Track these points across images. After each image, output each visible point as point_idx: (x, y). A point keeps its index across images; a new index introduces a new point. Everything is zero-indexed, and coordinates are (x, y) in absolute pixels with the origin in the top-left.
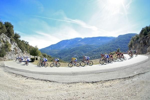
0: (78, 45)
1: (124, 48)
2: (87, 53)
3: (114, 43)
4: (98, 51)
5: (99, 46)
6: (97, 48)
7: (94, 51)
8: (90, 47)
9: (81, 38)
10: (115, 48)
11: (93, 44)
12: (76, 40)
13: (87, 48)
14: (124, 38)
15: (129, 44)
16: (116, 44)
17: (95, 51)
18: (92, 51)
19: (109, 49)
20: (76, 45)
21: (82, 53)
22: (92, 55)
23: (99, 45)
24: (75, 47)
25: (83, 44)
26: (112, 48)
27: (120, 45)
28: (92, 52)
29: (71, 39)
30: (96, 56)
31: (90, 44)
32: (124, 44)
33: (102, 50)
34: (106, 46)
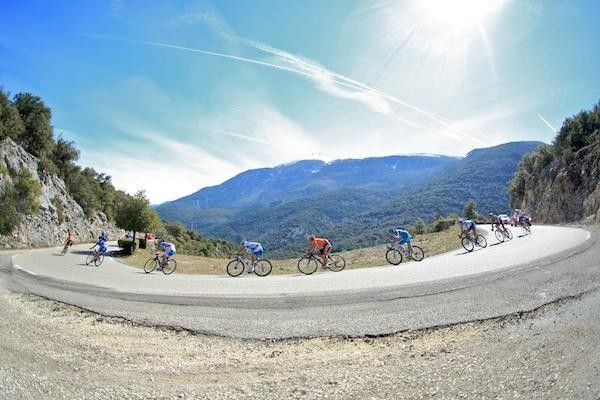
0: (308, 190)
1: (490, 200)
2: (346, 220)
3: (450, 182)
4: (388, 214)
5: (390, 192)
6: (386, 202)
7: (371, 214)
8: (356, 199)
9: (322, 162)
10: (456, 202)
11: (367, 186)
12: (302, 168)
13: (345, 200)
14: (493, 158)
15: (514, 183)
16: (461, 186)
17: (376, 214)
18: (363, 214)
19: (431, 207)
20: (302, 191)
21: (325, 220)
22: (366, 228)
23: (391, 189)
24: (295, 198)
25: (329, 185)
26: (444, 202)
27: (478, 187)
28: (365, 216)
29: (283, 167)
30: (381, 231)
31: (357, 187)
32: (490, 185)
33: (404, 210)
34: (421, 191)
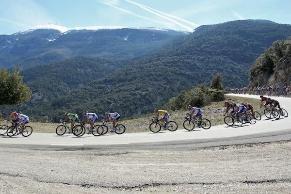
0: (46, 58)
1: (215, 71)
2: (81, 85)
3: (177, 55)
4: (121, 81)
5: (123, 61)
6: (118, 70)
7: (105, 81)
8: (90, 66)
9: (57, 32)
10: (183, 72)
11: (100, 55)
12: (38, 38)
13: (81, 67)
14: (220, 34)
16: (188, 58)
17: (111, 81)
18: (99, 80)
19: (160, 75)
20: (39, 58)
21: (63, 85)
22: (101, 93)
23: (122, 59)
24: (33, 65)
25: (65, 53)
26: (172, 72)
27: (202, 60)
28: (100, 83)
29: (20, 35)
30: (115, 96)
32: (215, 58)
33: (135, 78)
34: (150, 61)
